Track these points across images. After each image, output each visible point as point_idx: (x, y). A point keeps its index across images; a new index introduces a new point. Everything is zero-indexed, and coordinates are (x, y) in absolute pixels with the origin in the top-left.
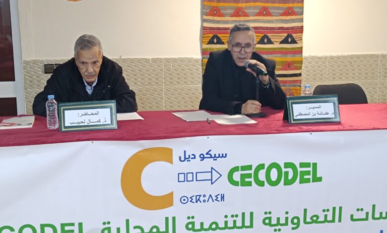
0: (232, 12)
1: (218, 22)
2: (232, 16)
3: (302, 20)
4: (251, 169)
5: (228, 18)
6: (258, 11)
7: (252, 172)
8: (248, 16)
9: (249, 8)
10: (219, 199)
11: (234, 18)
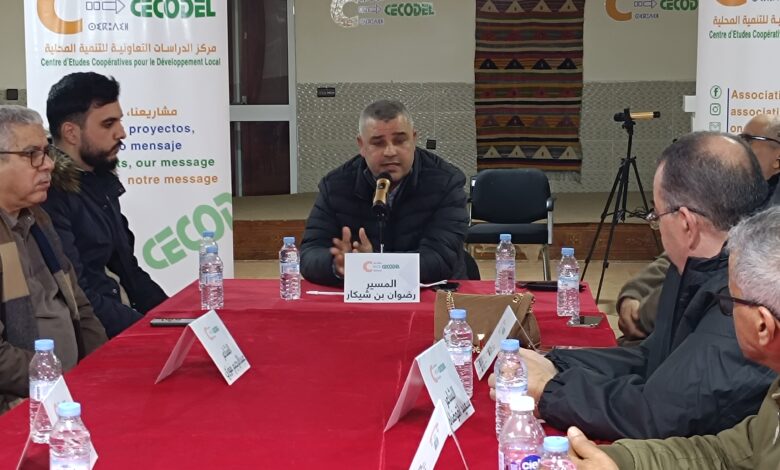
3: (581, 44)
11: (508, 42)
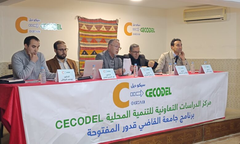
0: (91, 40)
1: (85, 45)
2: (91, 42)
4: (152, 90)
5: (89, 43)
6: (101, 40)
7: (152, 91)
8: (97, 42)
9: (97, 39)
10: (143, 103)
11: (92, 43)
